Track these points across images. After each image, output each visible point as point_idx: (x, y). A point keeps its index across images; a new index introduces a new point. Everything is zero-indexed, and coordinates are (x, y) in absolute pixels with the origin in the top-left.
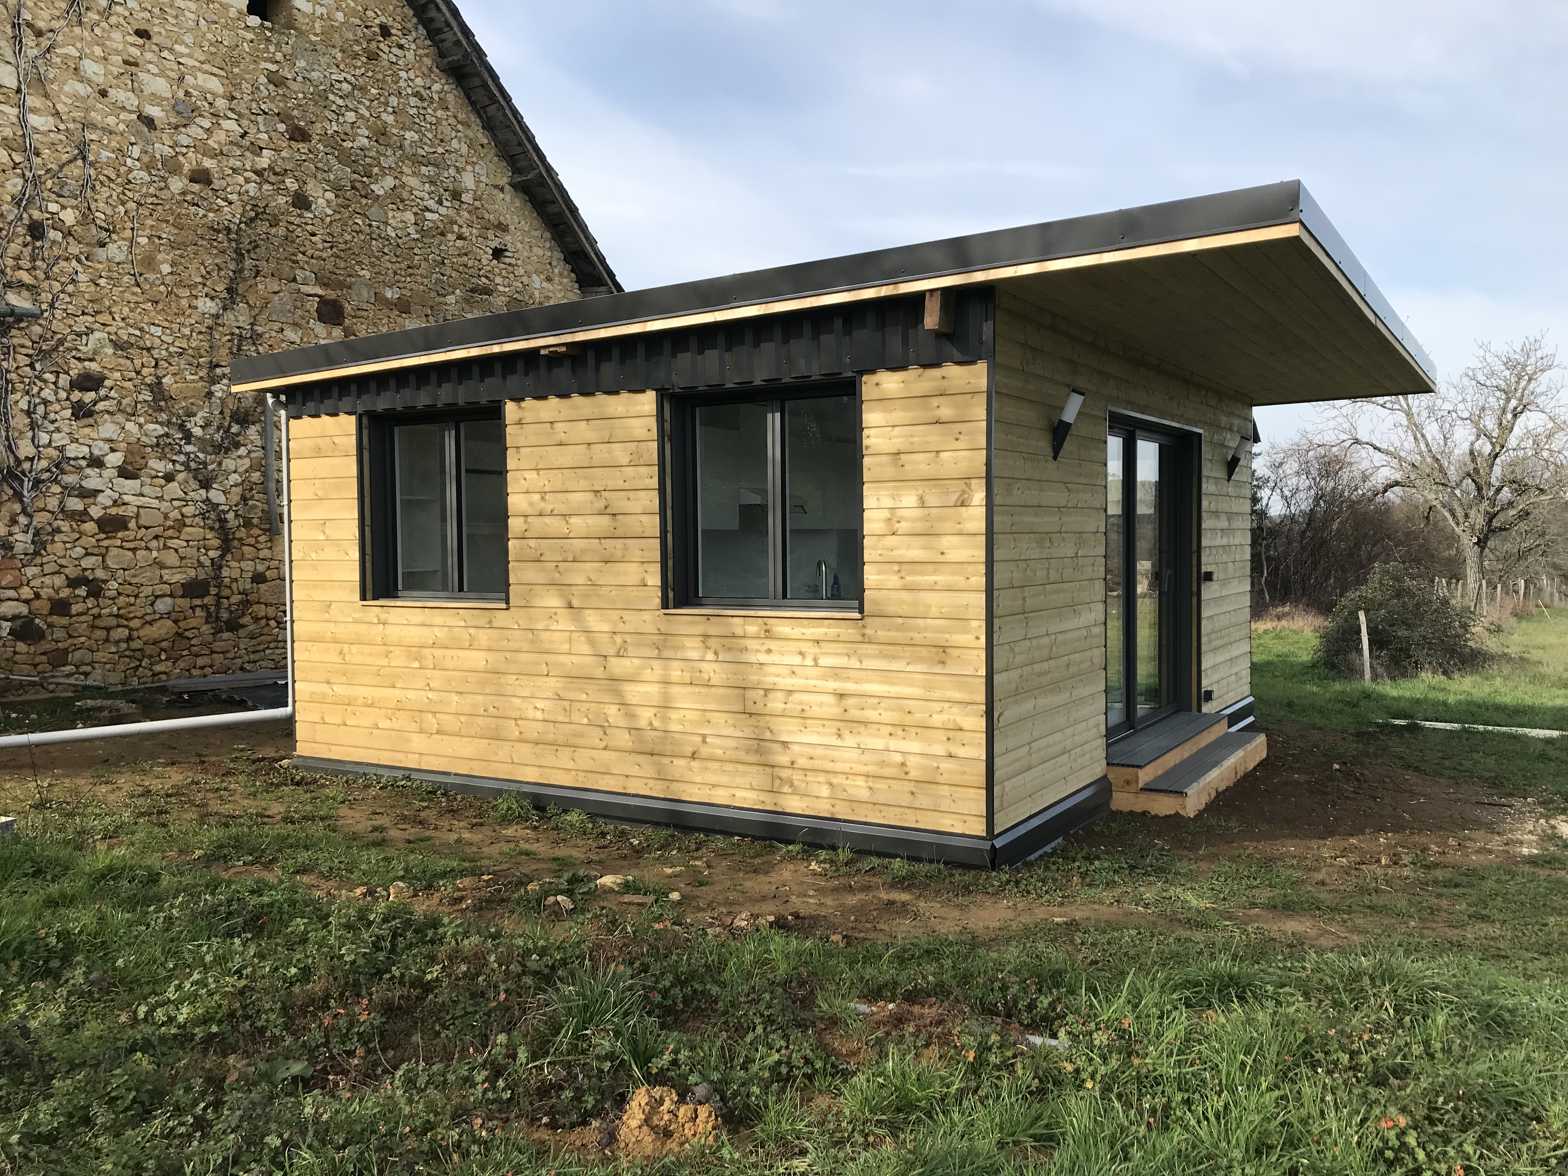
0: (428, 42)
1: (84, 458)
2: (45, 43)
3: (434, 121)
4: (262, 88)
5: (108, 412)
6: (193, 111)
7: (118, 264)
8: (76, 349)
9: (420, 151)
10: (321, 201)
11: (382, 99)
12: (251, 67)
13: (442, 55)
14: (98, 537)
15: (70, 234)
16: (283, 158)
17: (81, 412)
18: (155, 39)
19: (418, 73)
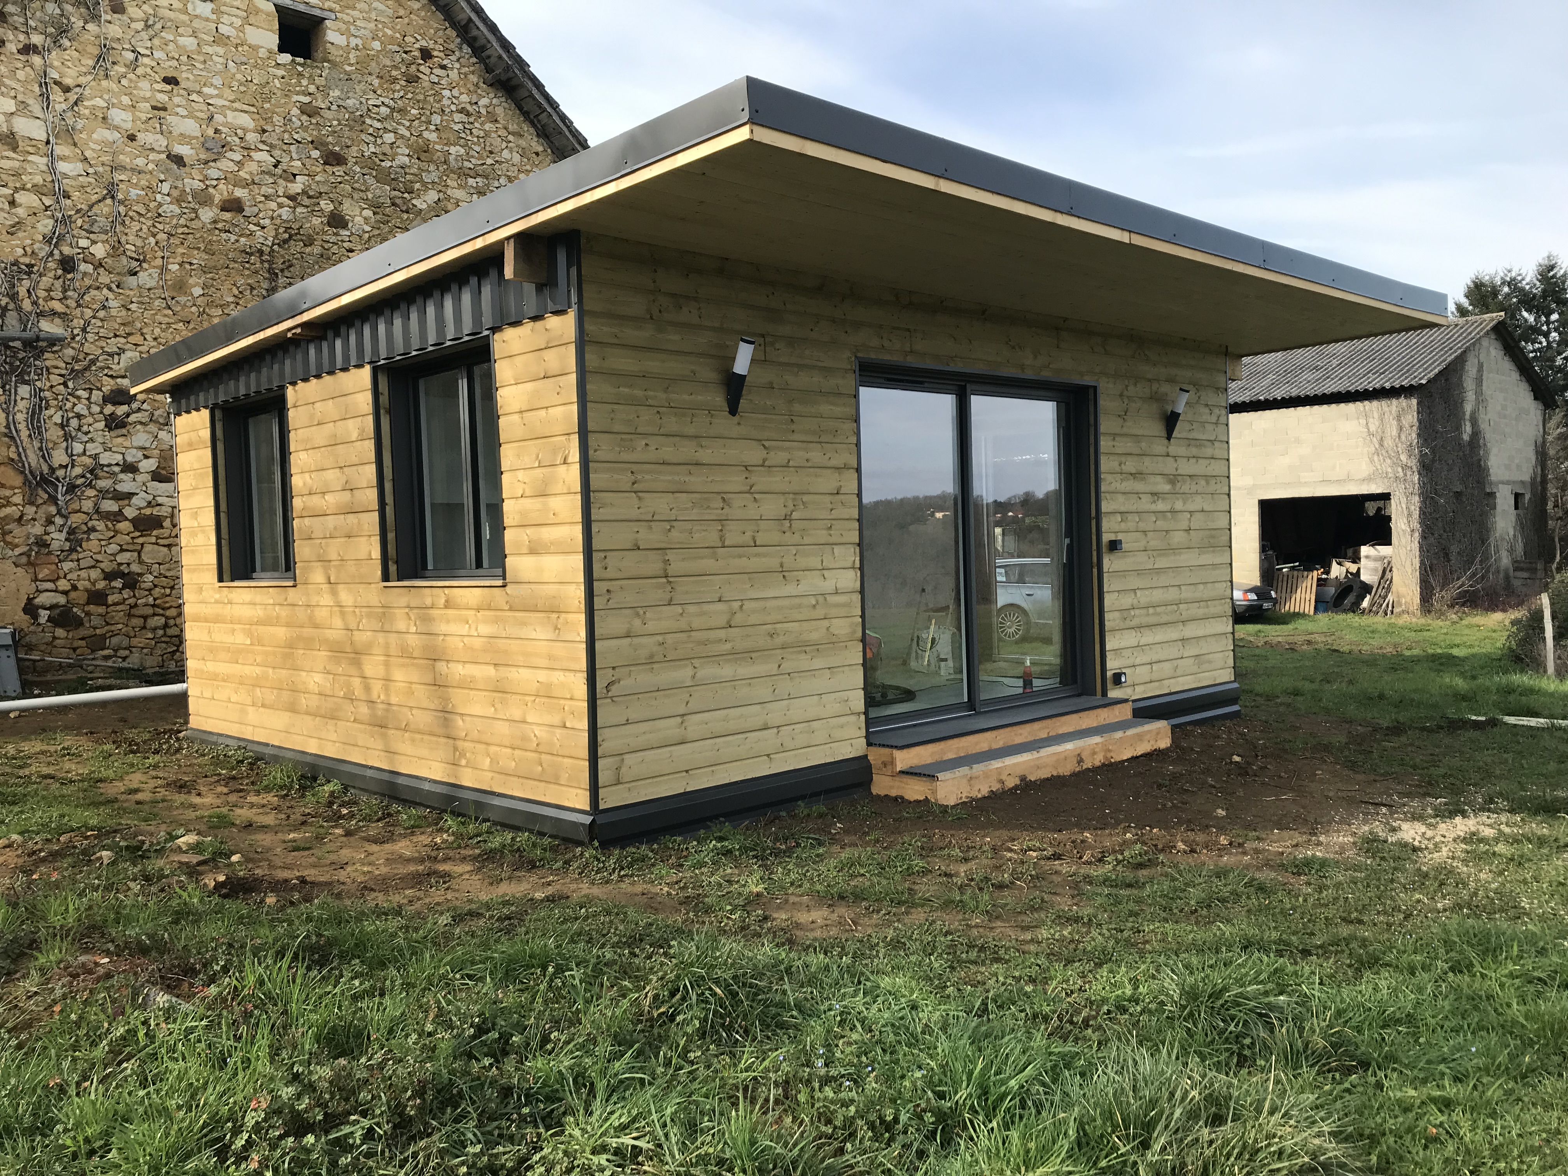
0: (474, 60)
1: (117, 464)
2: (72, 97)
3: (482, 134)
4: (294, 119)
5: (141, 423)
6: (223, 147)
7: (149, 289)
8: (108, 368)
9: (466, 164)
10: (358, 219)
11: (423, 118)
12: (283, 101)
13: (489, 70)
14: (132, 535)
15: (101, 265)
16: (318, 182)
17: (114, 424)
18: (183, 84)
19: (462, 90)
